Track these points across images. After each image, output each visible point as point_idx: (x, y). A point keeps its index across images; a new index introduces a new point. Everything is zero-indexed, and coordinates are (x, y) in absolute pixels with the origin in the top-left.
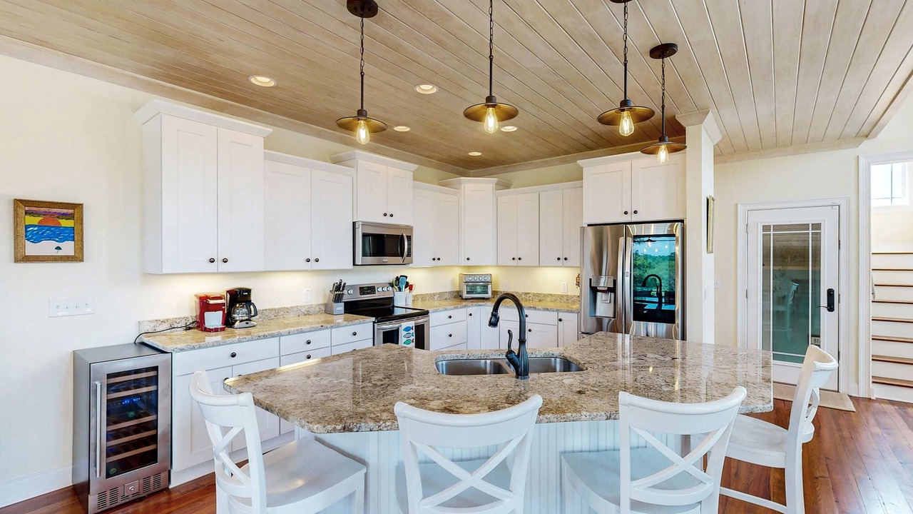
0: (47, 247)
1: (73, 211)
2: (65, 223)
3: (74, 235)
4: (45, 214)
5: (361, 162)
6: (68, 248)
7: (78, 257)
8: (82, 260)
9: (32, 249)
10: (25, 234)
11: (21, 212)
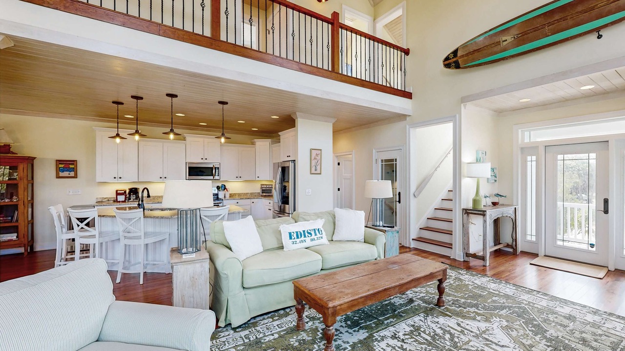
0: (66, 174)
1: (74, 162)
2: (71, 166)
3: (75, 170)
4: (65, 164)
5: (187, 138)
6: (72, 174)
7: (75, 177)
8: (77, 178)
9: (61, 174)
10: (58, 170)
11: (58, 163)
